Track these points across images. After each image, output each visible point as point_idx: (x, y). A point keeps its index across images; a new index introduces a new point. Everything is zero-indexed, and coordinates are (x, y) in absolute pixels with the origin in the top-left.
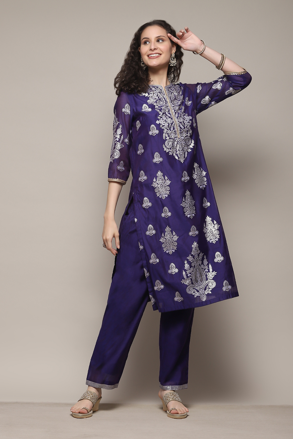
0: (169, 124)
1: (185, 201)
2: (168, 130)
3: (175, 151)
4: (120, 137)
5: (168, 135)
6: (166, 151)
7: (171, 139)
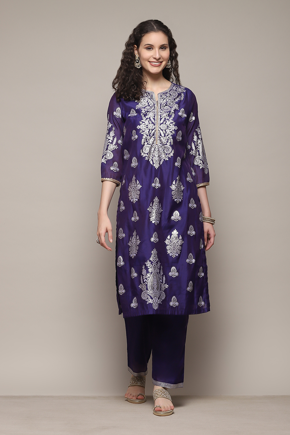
0: (149, 130)
1: (152, 207)
2: (147, 135)
3: (152, 156)
4: (113, 139)
5: (147, 141)
6: (143, 156)
7: (149, 144)
